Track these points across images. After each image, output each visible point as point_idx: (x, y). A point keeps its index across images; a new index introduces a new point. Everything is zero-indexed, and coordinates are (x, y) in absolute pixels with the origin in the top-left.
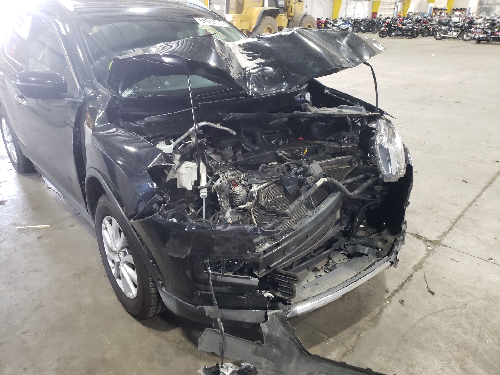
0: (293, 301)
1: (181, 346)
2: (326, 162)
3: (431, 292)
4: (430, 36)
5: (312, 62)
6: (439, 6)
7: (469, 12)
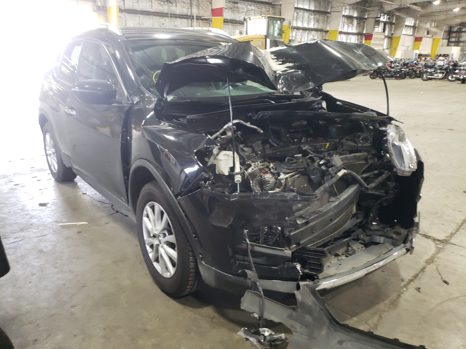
0: (321, 276)
1: (214, 320)
2: (345, 157)
3: (445, 282)
4: (417, 77)
5: (335, 65)
6: (423, 53)
7: (452, 57)
